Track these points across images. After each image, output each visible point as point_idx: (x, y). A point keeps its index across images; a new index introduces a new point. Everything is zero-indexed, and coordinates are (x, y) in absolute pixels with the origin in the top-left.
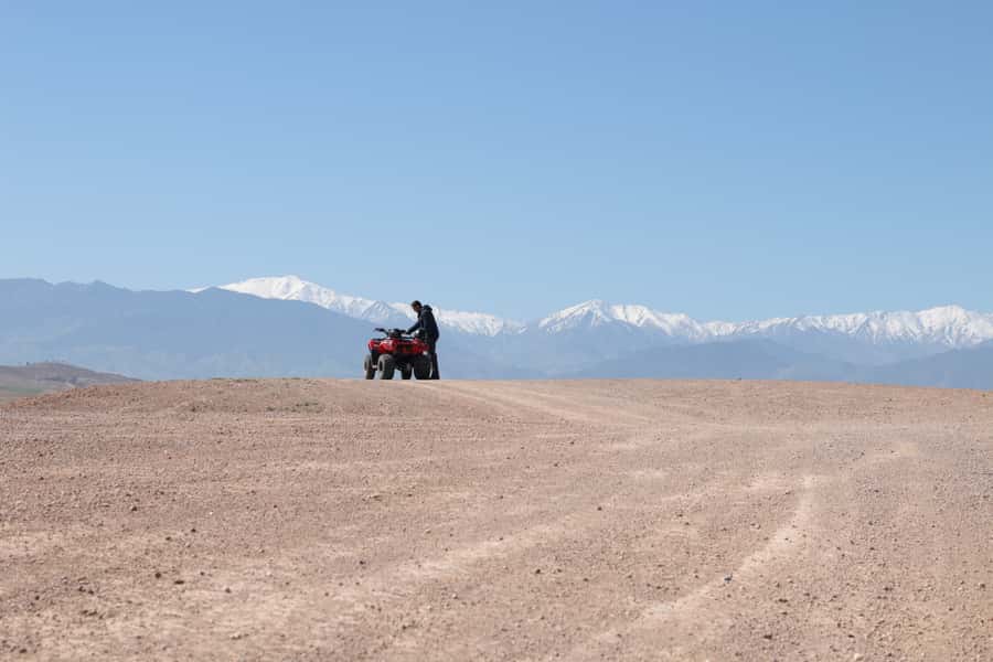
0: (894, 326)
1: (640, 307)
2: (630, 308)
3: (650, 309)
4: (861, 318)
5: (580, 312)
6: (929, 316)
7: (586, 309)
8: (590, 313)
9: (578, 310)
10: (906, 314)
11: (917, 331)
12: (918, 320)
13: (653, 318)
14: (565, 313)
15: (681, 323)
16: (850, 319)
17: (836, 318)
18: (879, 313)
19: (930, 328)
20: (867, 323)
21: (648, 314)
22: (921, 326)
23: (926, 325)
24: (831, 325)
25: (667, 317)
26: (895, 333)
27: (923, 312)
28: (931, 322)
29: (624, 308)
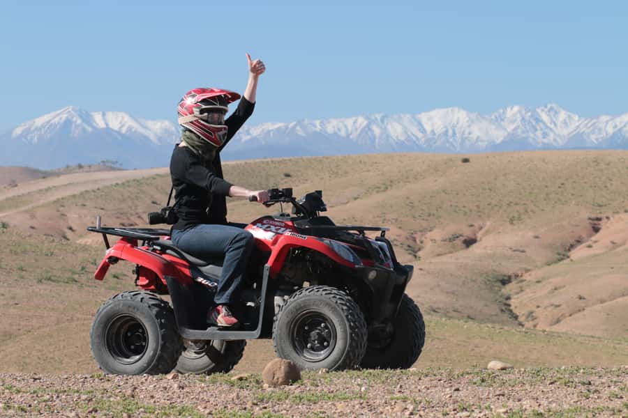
0: (396, 130)
1: (123, 114)
2: (110, 115)
3: (132, 116)
4: (362, 121)
5: (56, 120)
6: (430, 119)
7: (64, 116)
8: (68, 122)
9: (56, 117)
10: (407, 117)
11: (420, 135)
12: (420, 124)
13: (135, 125)
14: (40, 121)
15: (166, 130)
16: (349, 122)
17: (334, 122)
18: (378, 116)
19: (433, 131)
20: (368, 127)
21: (129, 122)
22: (423, 131)
23: (428, 128)
24: (330, 129)
25: (150, 124)
26: (397, 137)
27: (423, 114)
28: (433, 125)
29: (104, 115)
